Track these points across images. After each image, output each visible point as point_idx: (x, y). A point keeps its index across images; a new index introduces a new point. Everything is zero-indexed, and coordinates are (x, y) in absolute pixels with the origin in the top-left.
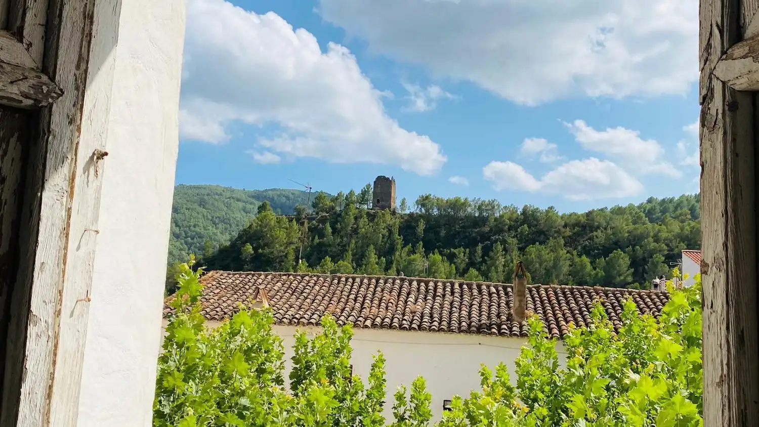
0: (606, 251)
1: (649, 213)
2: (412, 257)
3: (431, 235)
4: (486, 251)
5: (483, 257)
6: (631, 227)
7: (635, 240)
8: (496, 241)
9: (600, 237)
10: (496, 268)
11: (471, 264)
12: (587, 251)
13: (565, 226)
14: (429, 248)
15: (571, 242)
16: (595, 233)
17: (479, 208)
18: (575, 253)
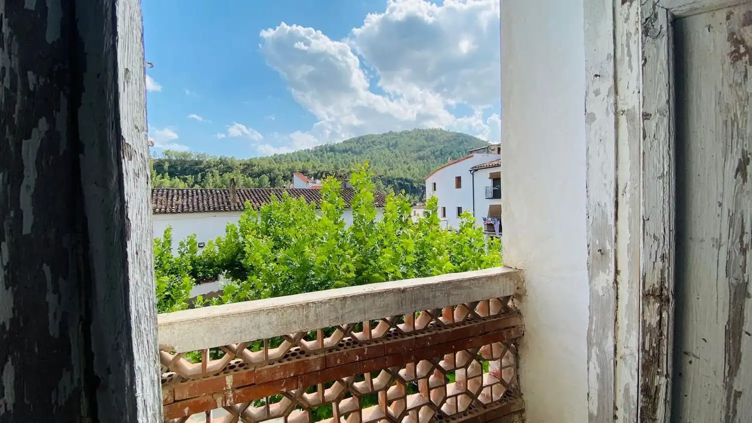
0: (259, 175)
1: (275, 160)
2: (162, 180)
3: (172, 170)
4: (203, 177)
5: (201, 179)
6: (269, 165)
7: (270, 171)
8: (208, 172)
9: (256, 169)
10: (209, 184)
11: (196, 182)
12: (251, 175)
13: (240, 165)
14: (172, 175)
15: (243, 171)
16: (254, 168)
17: (198, 156)
18: (245, 176)
